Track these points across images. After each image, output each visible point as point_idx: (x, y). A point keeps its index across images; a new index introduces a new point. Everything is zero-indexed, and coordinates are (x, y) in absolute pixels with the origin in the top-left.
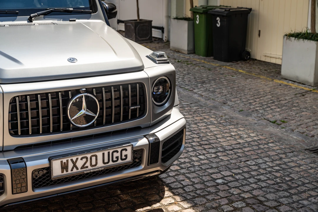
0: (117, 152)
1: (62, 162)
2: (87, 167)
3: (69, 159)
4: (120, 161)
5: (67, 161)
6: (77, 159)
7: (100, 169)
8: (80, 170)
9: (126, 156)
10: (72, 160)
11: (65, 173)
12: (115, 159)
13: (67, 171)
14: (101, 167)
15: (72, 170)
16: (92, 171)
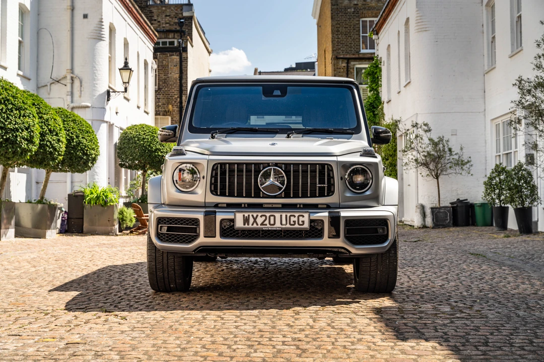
0: (295, 216)
1: (244, 215)
2: (266, 225)
3: (251, 214)
4: (297, 226)
5: (249, 215)
6: (257, 216)
7: (278, 229)
8: (259, 226)
9: (303, 222)
10: (252, 216)
11: (246, 226)
12: (292, 223)
13: (248, 225)
14: (279, 227)
15: (252, 225)
16: (270, 229)
